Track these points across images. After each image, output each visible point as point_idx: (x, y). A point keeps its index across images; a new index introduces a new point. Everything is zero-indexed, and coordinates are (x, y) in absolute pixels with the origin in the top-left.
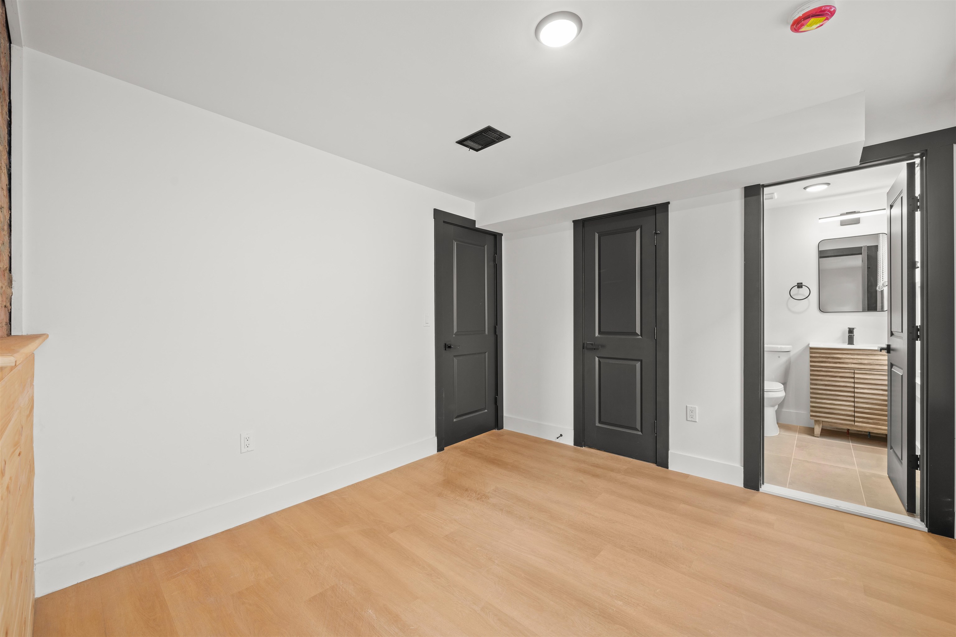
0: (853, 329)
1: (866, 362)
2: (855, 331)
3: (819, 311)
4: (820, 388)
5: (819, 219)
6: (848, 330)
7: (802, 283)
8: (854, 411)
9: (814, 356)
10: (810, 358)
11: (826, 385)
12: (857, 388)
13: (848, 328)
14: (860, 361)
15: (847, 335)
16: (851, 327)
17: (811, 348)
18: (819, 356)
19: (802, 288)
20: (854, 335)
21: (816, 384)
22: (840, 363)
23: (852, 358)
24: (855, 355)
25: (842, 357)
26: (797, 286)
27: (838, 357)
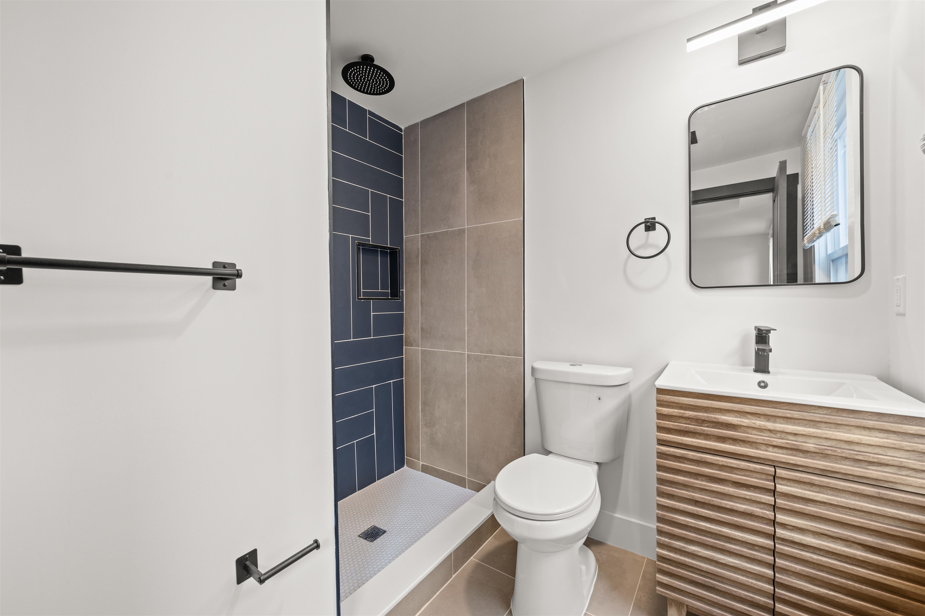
0: (769, 331)
1: (810, 445)
2: (772, 336)
3: (691, 285)
4: (681, 509)
5: (689, 40)
6: (754, 333)
7: (654, 218)
8: (774, 595)
9: (665, 413)
10: (658, 419)
11: (696, 503)
12: (784, 526)
13: (755, 327)
14: (791, 441)
15: (753, 347)
16: (764, 324)
17: (660, 391)
18: (678, 414)
19: (654, 229)
20: (771, 350)
21: (671, 496)
22: (735, 441)
23: (770, 431)
24: (778, 420)
25: (739, 423)
26: (643, 225)
27: (730, 422)
